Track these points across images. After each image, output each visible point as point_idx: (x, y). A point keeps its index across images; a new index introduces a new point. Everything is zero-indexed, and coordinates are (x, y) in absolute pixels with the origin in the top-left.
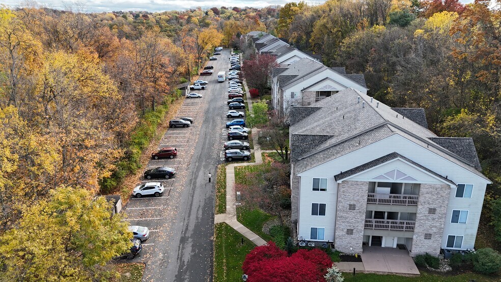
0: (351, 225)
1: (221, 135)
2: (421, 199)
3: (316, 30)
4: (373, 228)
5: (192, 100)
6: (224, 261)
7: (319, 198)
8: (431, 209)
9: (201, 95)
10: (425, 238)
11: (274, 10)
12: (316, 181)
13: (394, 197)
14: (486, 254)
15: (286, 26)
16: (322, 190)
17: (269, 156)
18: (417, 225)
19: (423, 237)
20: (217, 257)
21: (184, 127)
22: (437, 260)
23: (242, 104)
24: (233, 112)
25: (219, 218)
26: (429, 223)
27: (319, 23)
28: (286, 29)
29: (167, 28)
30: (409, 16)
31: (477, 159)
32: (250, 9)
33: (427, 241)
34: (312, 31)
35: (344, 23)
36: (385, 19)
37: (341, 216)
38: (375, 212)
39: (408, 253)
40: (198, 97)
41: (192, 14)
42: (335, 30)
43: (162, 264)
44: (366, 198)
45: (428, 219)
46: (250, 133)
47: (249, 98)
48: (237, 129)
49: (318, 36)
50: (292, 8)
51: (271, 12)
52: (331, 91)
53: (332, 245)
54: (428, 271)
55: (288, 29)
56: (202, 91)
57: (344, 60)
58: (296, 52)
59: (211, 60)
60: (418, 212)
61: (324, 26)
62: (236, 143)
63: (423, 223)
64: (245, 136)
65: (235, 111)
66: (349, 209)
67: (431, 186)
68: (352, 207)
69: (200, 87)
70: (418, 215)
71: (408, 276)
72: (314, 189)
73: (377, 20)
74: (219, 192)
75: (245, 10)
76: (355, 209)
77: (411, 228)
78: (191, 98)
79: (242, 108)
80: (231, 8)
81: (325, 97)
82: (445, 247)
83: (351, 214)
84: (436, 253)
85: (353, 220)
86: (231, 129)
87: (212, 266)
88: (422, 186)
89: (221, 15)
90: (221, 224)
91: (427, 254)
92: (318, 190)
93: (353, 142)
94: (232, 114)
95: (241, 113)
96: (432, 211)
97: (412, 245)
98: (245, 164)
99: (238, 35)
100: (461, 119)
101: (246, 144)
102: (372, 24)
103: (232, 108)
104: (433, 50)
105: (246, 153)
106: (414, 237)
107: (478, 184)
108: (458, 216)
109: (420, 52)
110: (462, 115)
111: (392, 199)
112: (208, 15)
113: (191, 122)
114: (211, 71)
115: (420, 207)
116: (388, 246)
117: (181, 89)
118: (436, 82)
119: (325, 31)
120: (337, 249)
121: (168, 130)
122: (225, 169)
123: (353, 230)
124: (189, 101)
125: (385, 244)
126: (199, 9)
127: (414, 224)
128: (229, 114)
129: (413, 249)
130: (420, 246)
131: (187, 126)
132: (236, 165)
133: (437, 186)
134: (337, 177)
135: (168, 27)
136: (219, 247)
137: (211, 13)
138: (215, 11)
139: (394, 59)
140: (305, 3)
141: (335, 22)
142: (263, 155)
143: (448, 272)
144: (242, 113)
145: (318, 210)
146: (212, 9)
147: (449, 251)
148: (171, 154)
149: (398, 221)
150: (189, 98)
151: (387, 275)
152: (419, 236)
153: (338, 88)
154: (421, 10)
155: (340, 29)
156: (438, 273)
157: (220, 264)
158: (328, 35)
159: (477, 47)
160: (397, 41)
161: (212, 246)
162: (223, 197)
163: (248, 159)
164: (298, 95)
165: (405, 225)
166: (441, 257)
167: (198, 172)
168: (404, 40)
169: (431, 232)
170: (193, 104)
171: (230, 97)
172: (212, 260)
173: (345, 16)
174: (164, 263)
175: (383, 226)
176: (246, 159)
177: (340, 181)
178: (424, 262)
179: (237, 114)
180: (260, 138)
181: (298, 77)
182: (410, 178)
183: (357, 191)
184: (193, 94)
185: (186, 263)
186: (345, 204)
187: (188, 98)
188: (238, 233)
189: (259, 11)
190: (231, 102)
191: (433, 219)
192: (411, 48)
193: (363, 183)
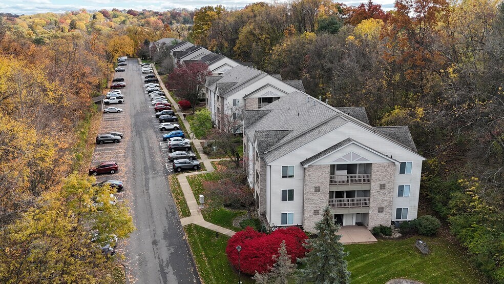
0: (317, 205)
1: (160, 148)
2: (373, 177)
3: (241, 36)
4: (336, 207)
5: (112, 115)
6: (203, 253)
7: (288, 184)
8: (382, 185)
9: (121, 110)
10: (378, 212)
11: (179, 15)
12: (285, 169)
13: (352, 177)
14: (427, 219)
15: (203, 33)
16: (290, 177)
17: (219, 164)
18: (371, 200)
19: (377, 210)
20: (194, 252)
21: (114, 142)
22: (390, 228)
23: (174, 117)
24: (167, 125)
25: (185, 221)
26: (381, 198)
27: (245, 30)
28: (203, 36)
29: (44, 35)
30: (337, 23)
31: (413, 143)
32: (150, 11)
33: (380, 214)
34: (238, 38)
35: (271, 30)
36: (313, 26)
37: (309, 199)
38: (336, 192)
39: (366, 228)
40: (117, 112)
41: (75, 18)
42: (264, 36)
43: (140, 264)
44: (328, 180)
45: (380, 195)
46: (192, 144)
47: (179, 111)
48: (177, 140)
49: (244, 44)
50: (208, 12)
51: (175, 16)
52: (272, 98)
53: (302, 227)
54: (383, 238)
55: (205, 36)
56: (120, 105)
57: (277, 68)
58: (226, 60)
59: (117, 71)
60: (372, 188)
61: (251, 33)
62: (181, 154)
63: (376, 199)
64: (188, 147)
65: (169, 123)
66: (315, 191)
67: (380, 165)
68: (317, 189)
69: (117, 101)
70: (371, 191)
71: (368, 243)
72: (283, 177)
73: (305, 27)
74: (178, 199)
75: (142, 14)
76: (319, 191)
77: (367, 205)
78: (109, 112)
79: (175, 120)
80: (124, 10)
81: (267, 103)
82: (394, 219)
83: (317, 196)
84: (389, 224)
85: (319, 201)
86: (170, 140)
87: (191, 259)
88: (373, 165)
89: (114, 19)
90: (190, 226)
91: (381, 225)
92: (286, 177)
93: (313, 133)
94: (167, 127)
95: (175, 125)
96: (382, 187)
97: (368, 219)
98: (196, 173)
99: (147, 43)
100: (396, 114)
101: (192, 154)
102: (300, 31)
103: (164, 121)
104: (364, 55)
105: (196, 163)
106: (370, 212)
107: (416, 161)
108: (402, 191)
109: (354, 57)
110: (397, 111)
111: (350, 179)
112: (96, 19)
113: (121, 137)
114: (123, 83)
115: (373, 184)
116: (348, 224)
117: (96, 103)
118: (371, 84)
119: (252, 38)
120: (306, 230)
121: (96, 147)
122: (177, 179)
123: (319, 210)
124: (107, 116)
125: (346, 222)
126: (83, 11)
127: (369, 200)
128: (163, 126)
129: (370, 222)
130: (376, 219)
131: (118, 141)
132: (187, 174)
133: (385, 164)
134: (302, 164)
135: (45, 33)
136: (195, 243)
137: (101, 17)
138: (105, 13)
139: (329, 65)
140: (222, 7)
141: (262, 28)
142: (212, 163)
143: (399, 238)
144: (178, 126)
145: (288, 195)
146: (100, 12)
147: (398, 222)
148: (111, 169)
149: (356, 198)
150: (107, 113)
151: (351, 245)
152: (374, 210)
153: (279, 94)
154: (344, 16)
155: (268, 36)
156: (392, 239)
157: (199, 256)
158: (257, 42)
159: (403, 51)
160: (329, 48)
161: (186, 244)
162: (183, 203)
163: (198, 167)
164: (241, 103)
165: (362, 202)
166: (393, 227)
167: (148, 184)
168: (336, 47)
169: (383, 206)
170: (114, 119)
171: (156, 110)
172: (190, 255)
173: (271, 22)
174: (142, 262)
175: (344, 205)
176: (196, 168)
177: (306, 166)
178: (380, 232)
179: (172, 127)
180: (204, 148)
181: (238, 84)
182: (364, 159)
183: (321, 174)
184: (112, 109)
185: (165, 260)
186: (310, 187)
187: (105, 113)
188: (210, 230)
189: (161, 15)
190: (160, 115)
191: (384, 194)
192: (343, 53)
193: (325, 166)
